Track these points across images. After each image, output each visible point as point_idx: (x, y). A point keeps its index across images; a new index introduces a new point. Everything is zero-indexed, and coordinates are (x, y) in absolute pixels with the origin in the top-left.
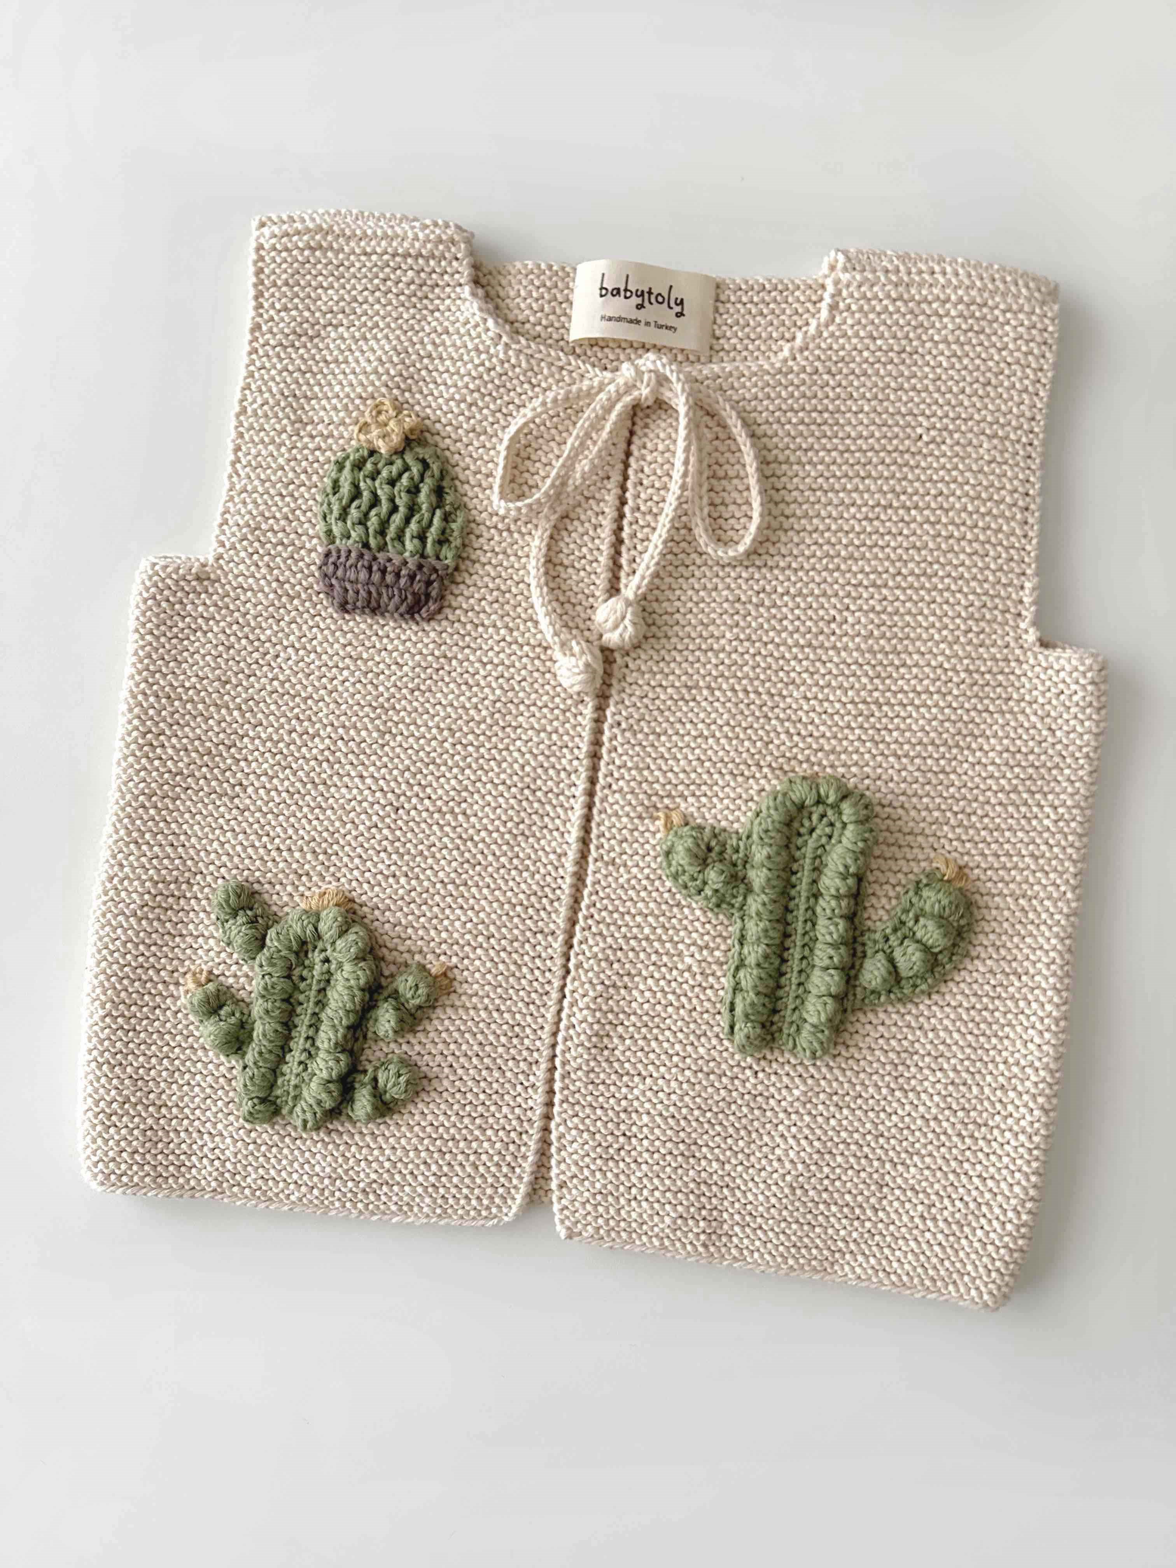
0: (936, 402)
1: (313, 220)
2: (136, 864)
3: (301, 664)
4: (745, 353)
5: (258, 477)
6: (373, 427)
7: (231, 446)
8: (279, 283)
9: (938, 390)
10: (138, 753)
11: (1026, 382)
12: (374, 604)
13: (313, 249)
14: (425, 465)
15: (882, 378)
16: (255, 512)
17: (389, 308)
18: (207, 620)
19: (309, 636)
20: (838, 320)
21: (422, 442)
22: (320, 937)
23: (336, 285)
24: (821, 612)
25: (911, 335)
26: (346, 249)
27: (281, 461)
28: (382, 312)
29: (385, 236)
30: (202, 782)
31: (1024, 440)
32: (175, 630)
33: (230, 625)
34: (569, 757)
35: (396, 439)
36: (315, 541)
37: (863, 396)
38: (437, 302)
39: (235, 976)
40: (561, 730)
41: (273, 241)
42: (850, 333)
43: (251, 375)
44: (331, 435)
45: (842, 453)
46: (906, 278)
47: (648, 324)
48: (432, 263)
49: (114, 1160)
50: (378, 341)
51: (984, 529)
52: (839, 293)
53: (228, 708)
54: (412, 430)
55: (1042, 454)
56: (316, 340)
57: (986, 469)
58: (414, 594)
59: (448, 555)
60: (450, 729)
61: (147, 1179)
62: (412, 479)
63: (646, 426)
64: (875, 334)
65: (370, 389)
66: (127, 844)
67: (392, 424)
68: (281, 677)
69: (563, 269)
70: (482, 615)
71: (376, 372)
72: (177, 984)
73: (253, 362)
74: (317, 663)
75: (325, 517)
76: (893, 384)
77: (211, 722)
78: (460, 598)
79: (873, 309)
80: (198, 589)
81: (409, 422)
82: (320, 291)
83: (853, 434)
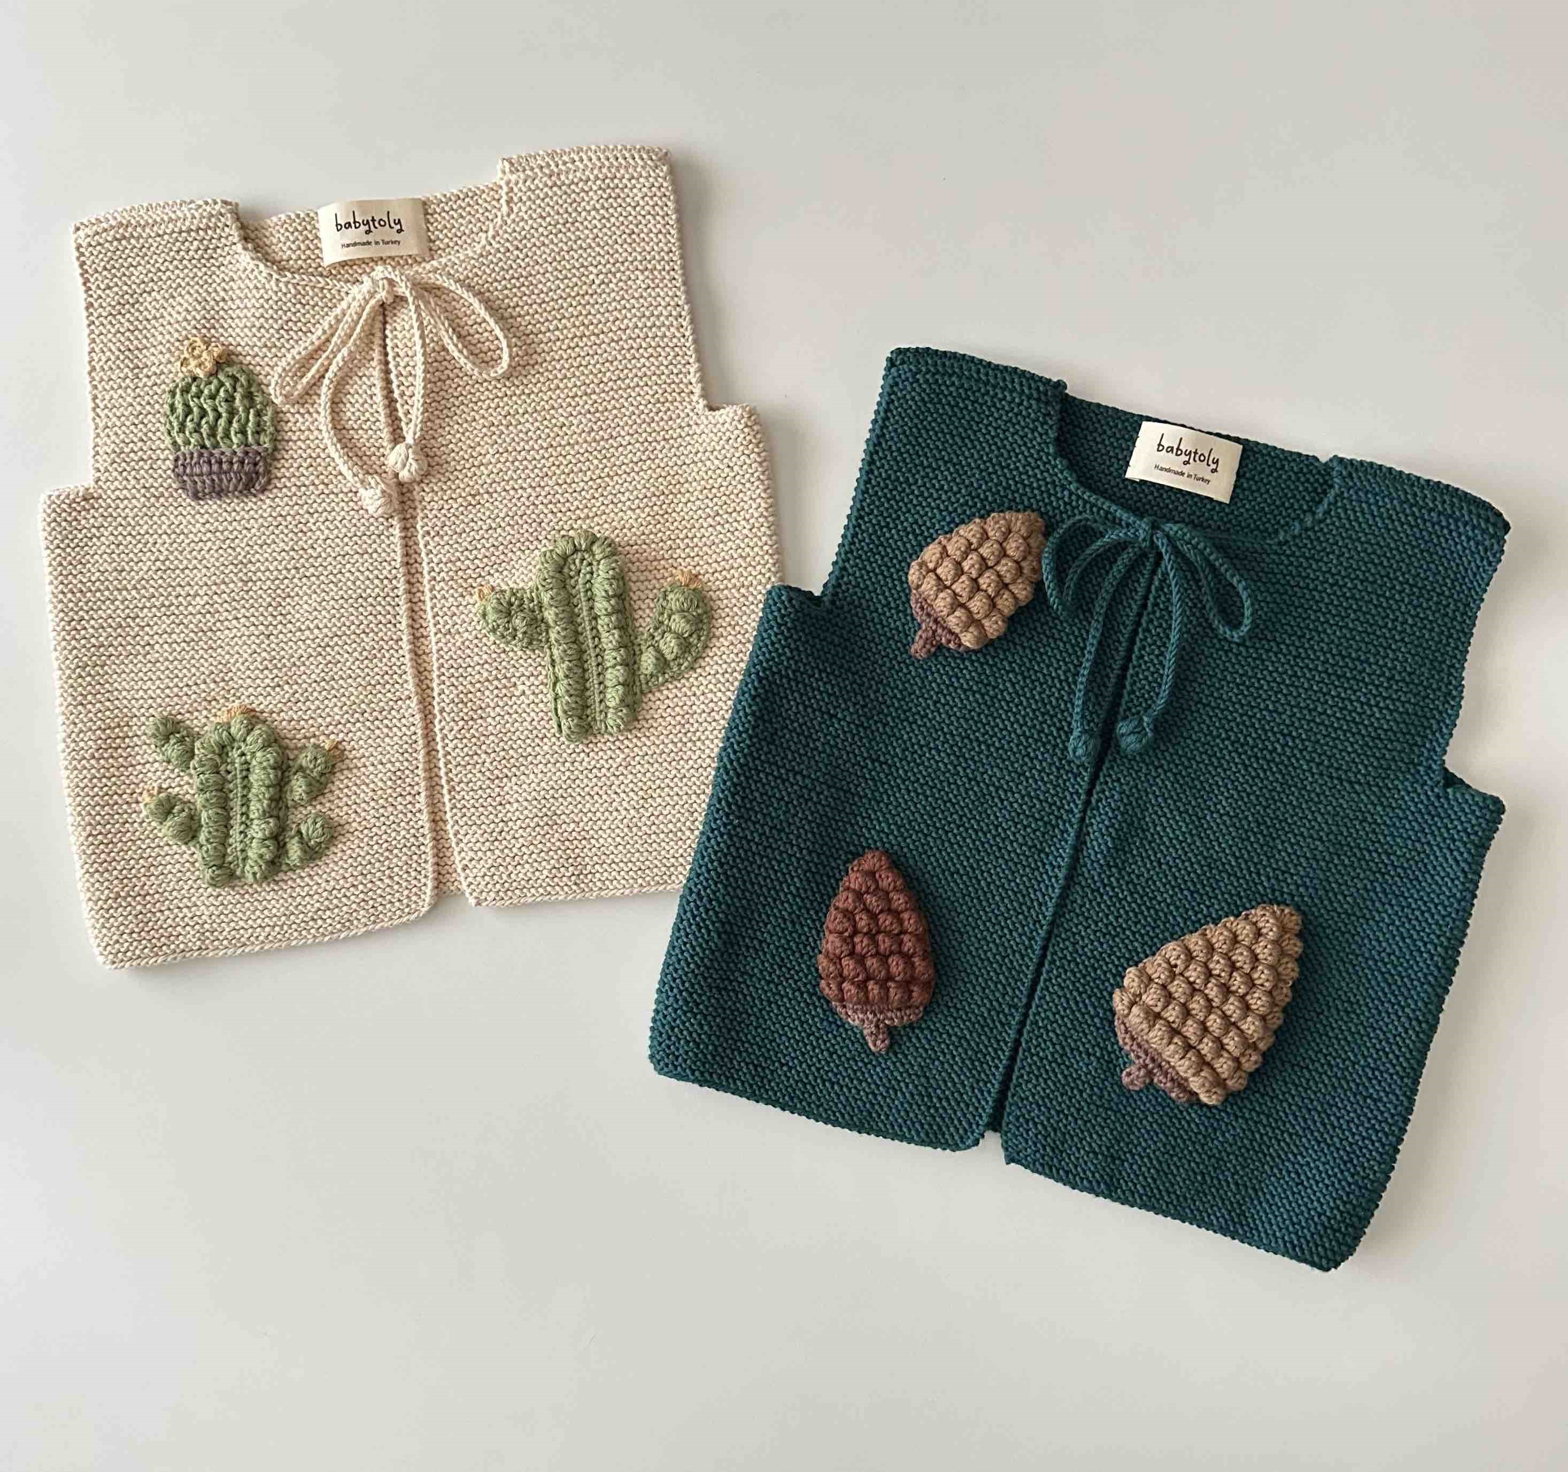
0: (599, 254)
1: (115, 218)
2: (85, 720)
3: (175, 545)
4: (456, 248)
5: (115, 415)
6: (191, 360)
7: (90, 397)
8: (100, 269)
9: (599, 245)
10: (68, 638)
11: (658, 226)
12: (217, 489)
13: (119, 240)
14: (235, 379)
15: (556, 245)
16: (117, 441)
17: (186, 271)
18: (98, 528)
19: (177, 523)
20: (515, 210)
21: (230, 363)
22: (234, 740)
23: (143, 262)
24: (554, 421)
25: (570, 210)
26: (144, 235)
27: (129, 399)
28: (182, 275)
29: (171, 220)
30: (120, 648)
31: (667, 268)
32: (76, 541)
33: (116, 528)
34: (388, 568)
35: (209, 365)
36: (167, 452)
37: (546, 261)
38: (221, 259)
39: (180, 786)
40: (379, 550)
41: (89, 239)
42: (526, 217)
43: (93, 341)
44: (162, 373)
45: (540, 305)
46: (556, 170)
47: (377, 243)
48: (210, 232)
49: (117, 942)
50: (183, 297)
51: (654, 338)
52: (511, 190)
53: (127, 589)
54: (220, 356)
55: (683, 275)
56: (137, 306)
57: (645, 294)
58: (246, 474)
59: (265, 440)
60: (296, 568)
61: (146, 951)
62: (227, 391)
63: (395, 315)
64: (544, 214)
65: (184, 333)
66: (75, 707)
67: (205, 355)
68: (162, 558)
69: (308, 215)
70: (302, 478)
71: (185, 319)
72: (137, 802)
73: (92, 332)
74: (187, 541)
75: (169, 433)
76: (565, 248)
77: (117, 603)
78: (283, 470)
79: (538, 197)
80: (87, 507)
81: (216, 351)
82: (131, 269)
83: (545, 290)
